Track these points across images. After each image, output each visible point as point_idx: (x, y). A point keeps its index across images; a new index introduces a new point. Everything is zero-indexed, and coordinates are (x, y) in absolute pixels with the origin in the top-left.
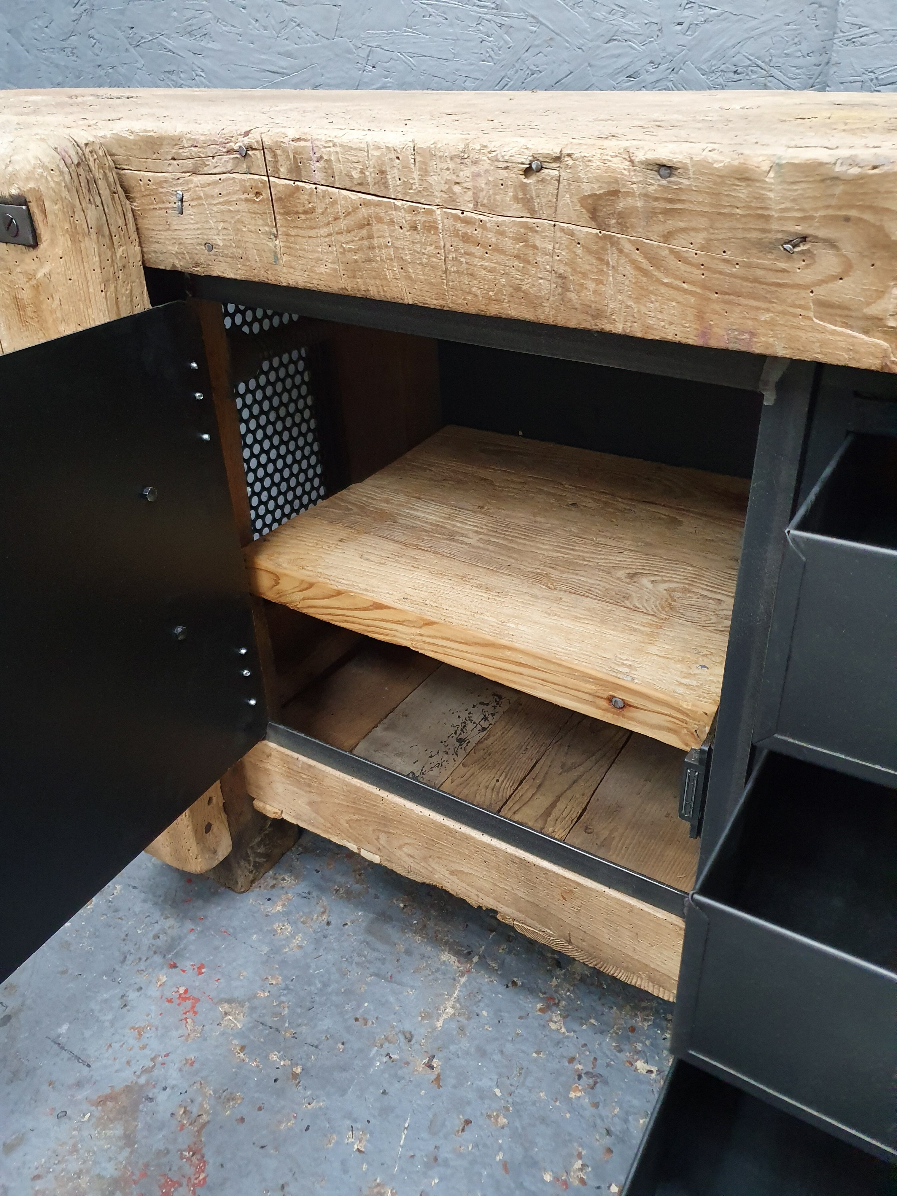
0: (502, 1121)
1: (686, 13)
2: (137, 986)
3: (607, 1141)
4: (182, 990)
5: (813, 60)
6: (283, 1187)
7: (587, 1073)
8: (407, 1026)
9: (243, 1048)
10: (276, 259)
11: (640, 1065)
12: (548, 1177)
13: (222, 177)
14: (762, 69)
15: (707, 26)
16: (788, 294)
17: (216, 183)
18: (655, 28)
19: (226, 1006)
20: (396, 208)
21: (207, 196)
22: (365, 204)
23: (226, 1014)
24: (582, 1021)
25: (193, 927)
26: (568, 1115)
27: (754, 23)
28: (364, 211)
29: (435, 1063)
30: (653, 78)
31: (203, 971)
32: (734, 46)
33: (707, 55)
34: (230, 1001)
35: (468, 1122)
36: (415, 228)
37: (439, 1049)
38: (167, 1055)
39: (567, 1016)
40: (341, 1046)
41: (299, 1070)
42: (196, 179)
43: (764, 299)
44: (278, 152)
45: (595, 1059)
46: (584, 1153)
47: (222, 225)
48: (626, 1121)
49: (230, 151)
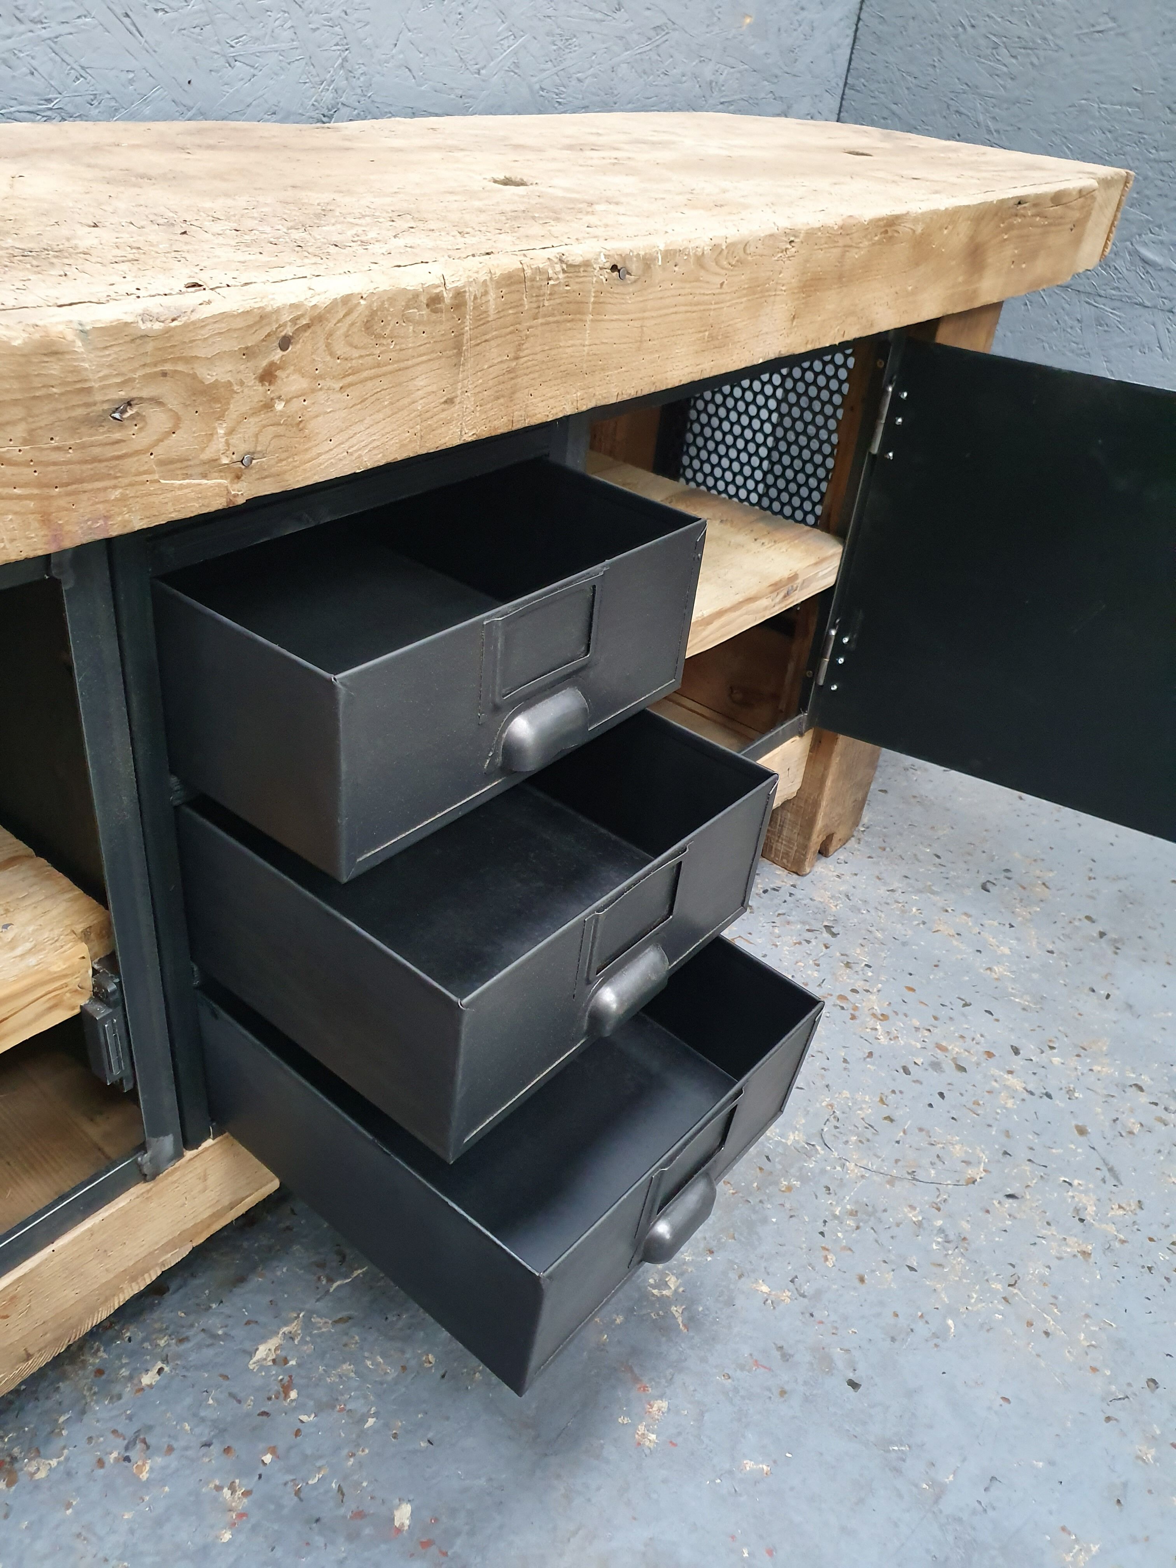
3: (215, 1449)
7: (127, 1448)
11: (147, 1379)
12: (227, 1536)
16: (131, 464)
24: (54, 1431)
26: (167, 1489)
39: (38, 1451)
43: (109, 476)
45: (115, 1432)
46: (217, 1482)
48: (203, 1420)
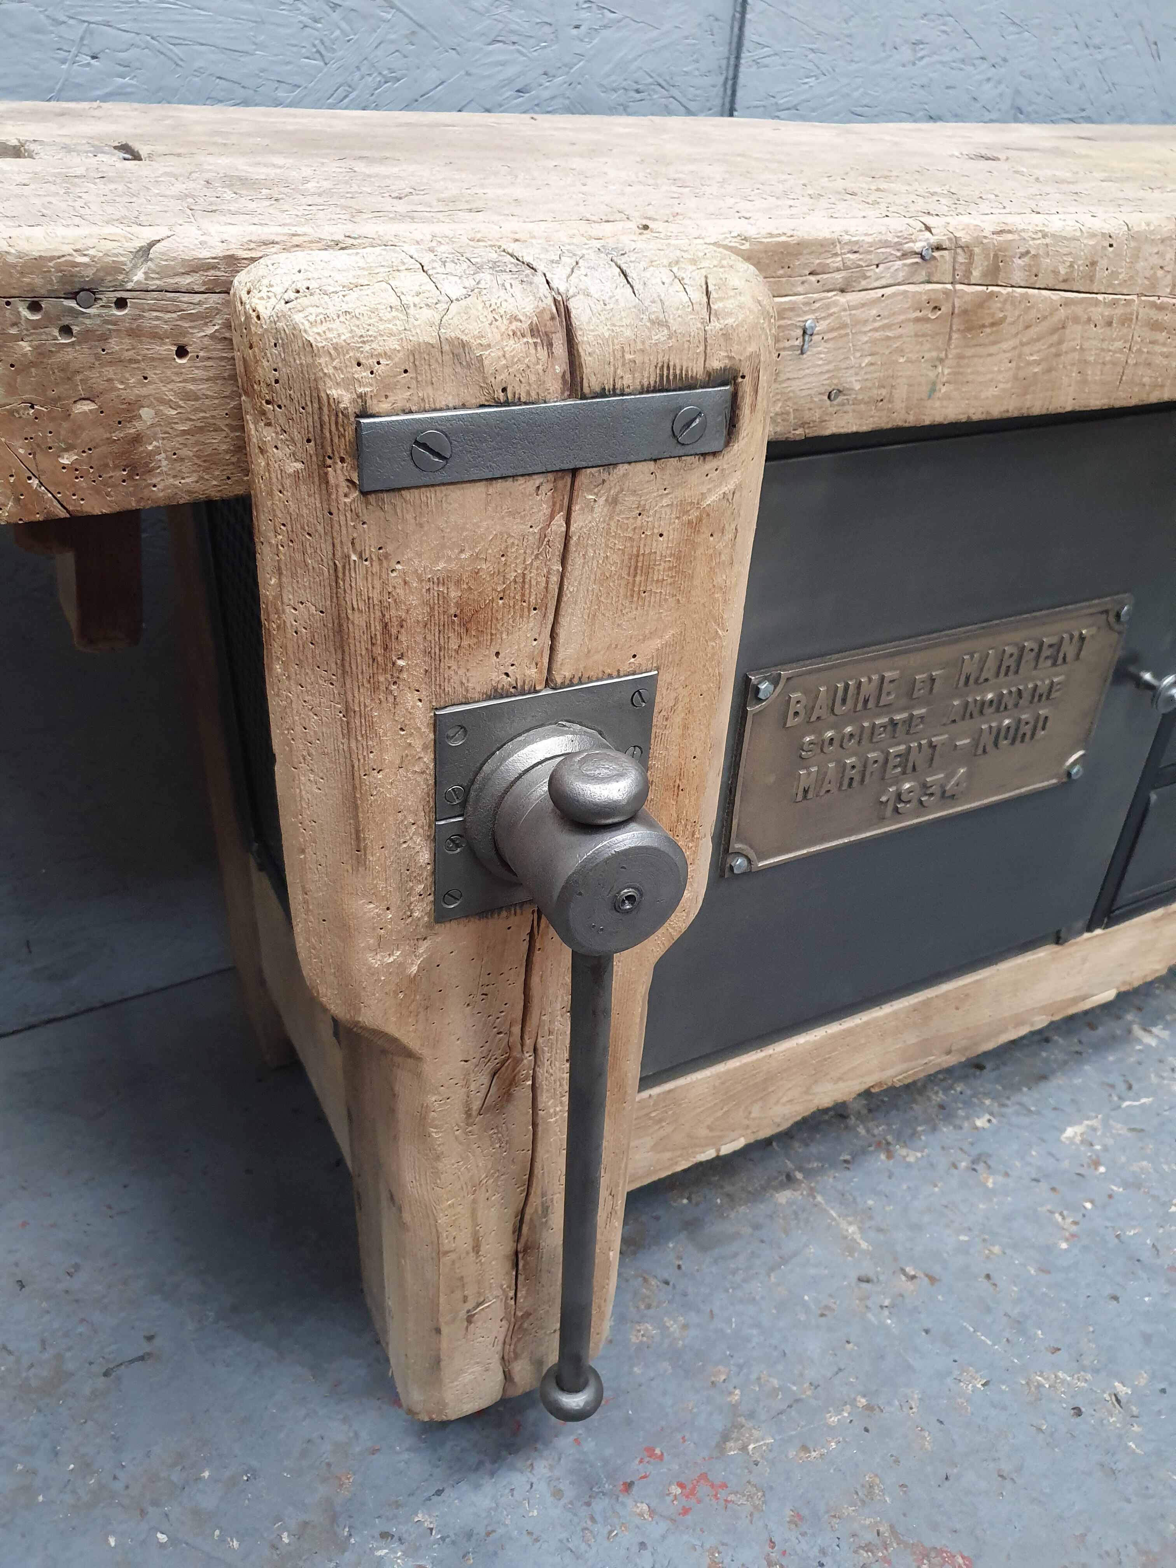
0: (996, 1249)
1: (584, 15)
2: (635, 1548)
3: (1044, 1186)
4: (676, 1490)
5: (707, 81)
6: (1001, 1476)
7: (973, 1162)
8: (853, 1275)
9: (805, 1448)
10: (933, 390)
11: (979, 1123)
12: (1064, 1246)
13: (888, 291)
14: (663, 88)
15: (606, 33)
17: (874, 302)
18: (547, 29)
19: (731, 1444)
20: (1097, 303)
21: (856, 322)
22: (1066, 303)
23: (744, 1448)
24: (914, 1135)
25: (573, 1437)
26: (1009, 1199)
27: (655, 33)
28: (1062, 312)
29: (910, 1271)
30: (546, 94)
31: (658, 1451)
32: (634, 59)
33: (608, 68)
34: (725, 1438)
35: (988, 1277)
36: (1110, 324)
37: (895, 1259)
38: (772, 1544)
39: (905, 1142)
40: (849, 1347)
41: (863, 1401)
42: (842, 299)
44: (977, 250)
45: (961, 1149)
47: (867, 360)
48: (1030, 1164)
49: (905, 255)
